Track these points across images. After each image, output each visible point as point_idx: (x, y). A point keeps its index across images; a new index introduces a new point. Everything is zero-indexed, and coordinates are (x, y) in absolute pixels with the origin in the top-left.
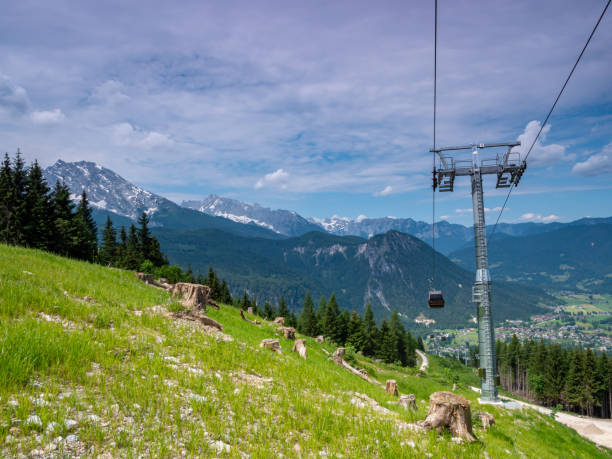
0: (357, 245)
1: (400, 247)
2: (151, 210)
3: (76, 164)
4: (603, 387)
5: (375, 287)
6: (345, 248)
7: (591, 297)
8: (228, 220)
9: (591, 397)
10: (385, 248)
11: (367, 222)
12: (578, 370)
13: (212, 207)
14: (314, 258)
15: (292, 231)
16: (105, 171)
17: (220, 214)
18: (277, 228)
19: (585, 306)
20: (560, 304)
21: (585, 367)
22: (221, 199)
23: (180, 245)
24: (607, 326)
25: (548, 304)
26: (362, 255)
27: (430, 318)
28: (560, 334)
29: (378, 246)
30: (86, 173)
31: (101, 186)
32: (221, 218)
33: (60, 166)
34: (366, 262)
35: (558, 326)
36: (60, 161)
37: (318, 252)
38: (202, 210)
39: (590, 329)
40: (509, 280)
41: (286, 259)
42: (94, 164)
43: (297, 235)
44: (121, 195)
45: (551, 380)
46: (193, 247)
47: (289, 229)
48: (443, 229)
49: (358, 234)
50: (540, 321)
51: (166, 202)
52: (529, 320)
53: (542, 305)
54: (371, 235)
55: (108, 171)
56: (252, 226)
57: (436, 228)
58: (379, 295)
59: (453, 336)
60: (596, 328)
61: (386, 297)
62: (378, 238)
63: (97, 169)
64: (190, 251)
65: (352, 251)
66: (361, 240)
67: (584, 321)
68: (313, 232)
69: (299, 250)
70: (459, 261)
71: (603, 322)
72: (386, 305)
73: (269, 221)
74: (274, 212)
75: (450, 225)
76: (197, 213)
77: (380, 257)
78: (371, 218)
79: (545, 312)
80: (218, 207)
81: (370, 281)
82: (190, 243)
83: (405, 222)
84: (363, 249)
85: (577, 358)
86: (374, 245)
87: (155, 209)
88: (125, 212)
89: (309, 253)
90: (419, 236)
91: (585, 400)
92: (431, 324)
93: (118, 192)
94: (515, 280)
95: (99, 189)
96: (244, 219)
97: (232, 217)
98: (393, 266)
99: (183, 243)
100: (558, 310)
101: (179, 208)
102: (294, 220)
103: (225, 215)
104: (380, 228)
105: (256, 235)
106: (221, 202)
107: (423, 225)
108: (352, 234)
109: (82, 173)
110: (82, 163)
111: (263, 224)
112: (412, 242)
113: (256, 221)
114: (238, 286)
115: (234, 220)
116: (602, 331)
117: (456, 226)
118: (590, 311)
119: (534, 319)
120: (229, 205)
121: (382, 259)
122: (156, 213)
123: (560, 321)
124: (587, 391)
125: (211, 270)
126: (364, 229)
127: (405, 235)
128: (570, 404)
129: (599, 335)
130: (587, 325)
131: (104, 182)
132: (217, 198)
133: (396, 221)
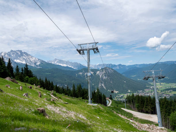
0: (96, 71)
1: (108, 71)
2: (38, 64)
3: (16, 51)
4: (153, 106)
5: (102, 83)
6: (93, 72)
7: (160, 84)
8: (60, 66)
9: (150, 109)
10: (104, 72)
11: (99, 65)
12: (147, 102)
13: (56, 62)
14: (85, 75)
15: (78, 68)
16: (24, 53)
17: (58, 64)
18: (74, 68)
19: (159, 86)
20: (152, 86)
21: (149, 101)
22: (58, 60)
23: (47, 73)
24: (165, 91)
25: (149, 86)
26: (98, 74)
27: (117, 91)
28: (152, 94)
29: (102, 72)
30: (19, 53)
31: (24, 57)
32: (58, 65)
33: (12, 52)
34: (99, 76)
35: (152, 92)
36: (11, 50)
37: (86, 74)
38: (53, 63)
39: (160, 92)
40: (138, 80)
41: (77, 76)
42: (21, 51)
43: (80, 69)
44: (29, 59)
45: (140, 105)
46: (50, 73)
47: (77, 68)
48: (120, 66)
49: (97, 68)
50: (147, 91)
51: (42, 61)
52: (144, 90)
53: (147, 86)
54: (100, 69)
55: (25, 52)
56: (67, 67)
57: (118, 66)
58: (103, 85)
59: (123, 96)
60: (162, 92)
61: (105, 86)
62: (102, 69)
63: (22, 52)
64: (49, 75)
65: (95, 73)
66: (98, 70)
67: (159, 90)
68: (84, 68)
69: (80, 73)
70: (125, 75)
71: (164, 90)
72: (105, 88)
73: (72, 66)
74: (73, 63)
75: (122, 65)
76: (51, 64)
77: (103, 75)
78: (100, 64)
79: (148, 88)
80: (57, 62)
81: (100, 81)
82: (49, 72)
83: (110, 65)
84: (98, 72)
85: (147, 99)
86: (101, 71)
87: (40, 63)
88: (31, 64)
89: (83, 74)
90: (114, 68)
91: (149, 110)
92: (117, 93)
93: (29, 58)
94: (140, 80)
95: (23, 58)
96: (65, 65)
97: (61, 65)
98: (106, 77)
99: (47, 72)
100: (152, 87)
101: (46, 63)
102: (79, 65)
103: (59, 64)
104: (103, 66)
105: (68, 70)
106: (58, 61)
107: (115, 66)
108: (95, 68)
109: (18, 53)
110: (18, 51)
111: (70, 66)
112: (112, 70)
113: (68, 66)
114: (63, 84)
115: (62, 65)
116: (163, 93)
117: (124, 65)
118: (160, 87)
119: (145, 90)
120: (61, 61)
121: (104, 75)
122: (40, 64)
123: (152, 91)
124: (149, 107)
125: (46, 78)
126: (98, 67)
127: (110, 68)
128: (145, 111)
129: (163, 94)
130: (159, 91)
131: (24, 56)
132: (57, 59)
133: (107, 64)
